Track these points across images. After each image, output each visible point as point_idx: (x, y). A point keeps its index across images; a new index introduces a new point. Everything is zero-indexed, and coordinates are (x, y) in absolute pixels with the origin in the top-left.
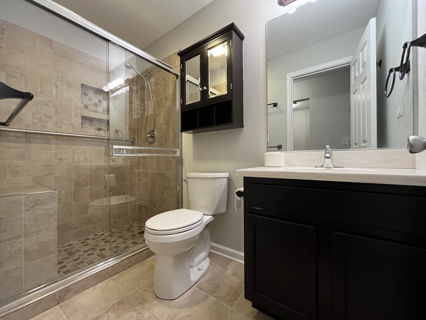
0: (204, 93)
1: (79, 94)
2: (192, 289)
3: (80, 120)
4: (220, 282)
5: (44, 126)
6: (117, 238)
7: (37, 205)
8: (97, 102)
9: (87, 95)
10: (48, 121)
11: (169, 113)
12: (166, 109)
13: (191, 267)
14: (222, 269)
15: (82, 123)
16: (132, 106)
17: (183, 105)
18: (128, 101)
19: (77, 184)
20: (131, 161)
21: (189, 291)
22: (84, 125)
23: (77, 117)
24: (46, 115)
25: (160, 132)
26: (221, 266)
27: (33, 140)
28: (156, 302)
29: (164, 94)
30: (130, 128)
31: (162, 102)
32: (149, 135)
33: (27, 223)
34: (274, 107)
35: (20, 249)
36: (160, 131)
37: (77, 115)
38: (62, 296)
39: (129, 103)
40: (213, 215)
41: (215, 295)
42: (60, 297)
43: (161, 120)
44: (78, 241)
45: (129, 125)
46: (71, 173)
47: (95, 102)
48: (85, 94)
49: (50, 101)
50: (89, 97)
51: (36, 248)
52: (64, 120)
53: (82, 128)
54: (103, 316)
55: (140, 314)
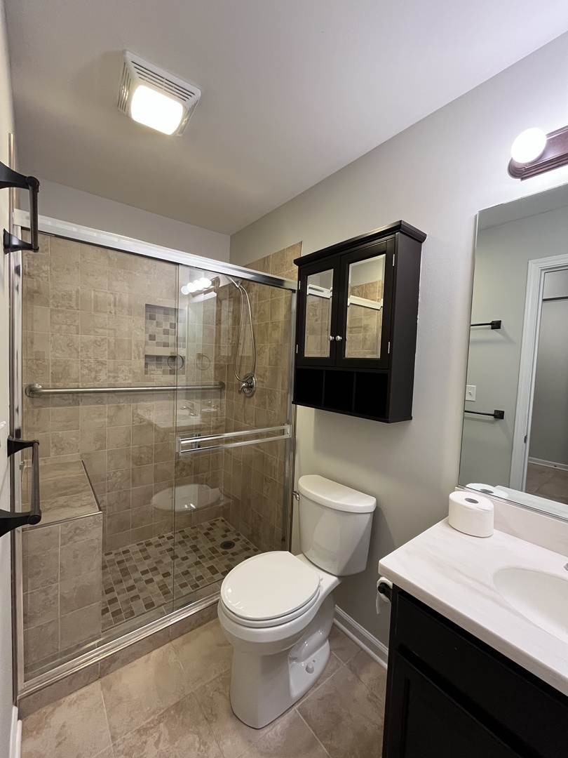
0: (338, 347)
1: (141, 321)
2: (291, 712)
3: (143, 361)
4: (343, 710)
5: (95, 379)
6: (190, 552)
7: (77, 535)
8: (168, 327)
9: (155, 319)
10: (101, 370)
11: (277, 352)
12: (274, 345)
13: (295, 659)
14: (351, 677)
15: (146, 364)
16: (220, 328)
17: (299, 355)
18: (215, 321)
19: (138, 461)
20: (217, 419)
21: (286, 716)
22: (150, 367)
23: (139, 359)
24: (98, 362)
25: (263, 382)
26: (350, 667)
27: (81, 401)
28: (230, 724)
29: (271, 317)
30: (215, 365)
31: (267, 330)
32: (244, 385)
33: (64, 562)
34: (492, 329)
35: (55, 597)
36: (262, 380)
37: (139, 355)
38: (105, 667)
39: (217, 325)
40: (339, 577)
41: (329, 742)
42: (102, 668)
43: (264, 362)
44: (137, 545)
45: (215, 362)
46: (129, 445)
47: (165, 328)
48: (152, 318)
49: (103, 340)
50: (157, 322)
51: (75, 594)
52: (122, 365)
53: (146, 373)
54: (152, 728)
55: (205, 744)
